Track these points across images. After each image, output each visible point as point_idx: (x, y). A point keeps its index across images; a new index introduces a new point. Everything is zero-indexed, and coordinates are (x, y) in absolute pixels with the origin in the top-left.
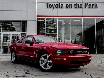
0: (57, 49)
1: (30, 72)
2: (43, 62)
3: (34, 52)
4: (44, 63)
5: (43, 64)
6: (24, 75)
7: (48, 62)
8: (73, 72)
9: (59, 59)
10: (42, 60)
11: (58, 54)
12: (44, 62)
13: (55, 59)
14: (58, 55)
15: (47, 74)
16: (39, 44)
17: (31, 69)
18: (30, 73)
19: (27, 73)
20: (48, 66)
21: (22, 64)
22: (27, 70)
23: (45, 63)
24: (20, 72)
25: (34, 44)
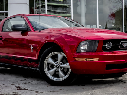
0: (79, 40)
1: (26, 86)
2: (50, 66)
3: (32, 48)
4: (53, 68)
5: (52, 71)
6: (15, 92)
7: (61, 67)
8: (111, 84)
9: (84, 59)
10: (48, 64)
11: (83, 49)
12: (52, 66)
13: (77, 59)
14: (82, 51)
15: (60, 90)
16: (40, 31)
17: (26, 82)
18: (27, 88)
19: (21, 89)
20: (61, 74)
21: (6, 74)
22: (18, 83)
23: (55, 68)
24: (5, 88)
25: (30, 31)
